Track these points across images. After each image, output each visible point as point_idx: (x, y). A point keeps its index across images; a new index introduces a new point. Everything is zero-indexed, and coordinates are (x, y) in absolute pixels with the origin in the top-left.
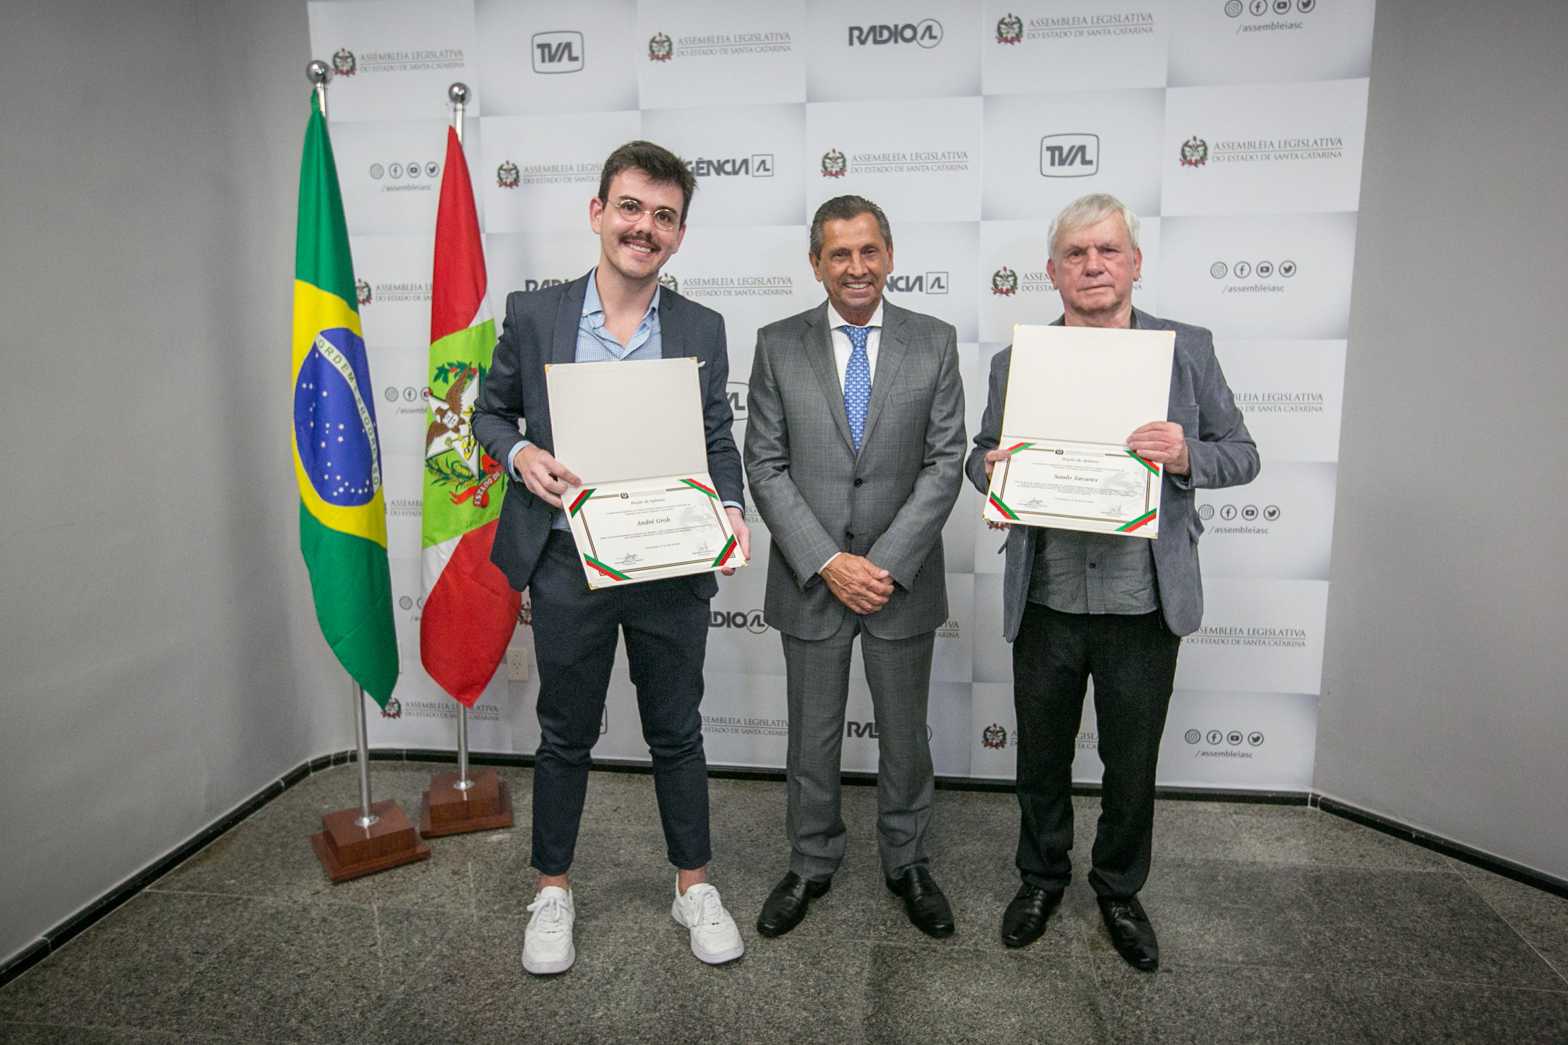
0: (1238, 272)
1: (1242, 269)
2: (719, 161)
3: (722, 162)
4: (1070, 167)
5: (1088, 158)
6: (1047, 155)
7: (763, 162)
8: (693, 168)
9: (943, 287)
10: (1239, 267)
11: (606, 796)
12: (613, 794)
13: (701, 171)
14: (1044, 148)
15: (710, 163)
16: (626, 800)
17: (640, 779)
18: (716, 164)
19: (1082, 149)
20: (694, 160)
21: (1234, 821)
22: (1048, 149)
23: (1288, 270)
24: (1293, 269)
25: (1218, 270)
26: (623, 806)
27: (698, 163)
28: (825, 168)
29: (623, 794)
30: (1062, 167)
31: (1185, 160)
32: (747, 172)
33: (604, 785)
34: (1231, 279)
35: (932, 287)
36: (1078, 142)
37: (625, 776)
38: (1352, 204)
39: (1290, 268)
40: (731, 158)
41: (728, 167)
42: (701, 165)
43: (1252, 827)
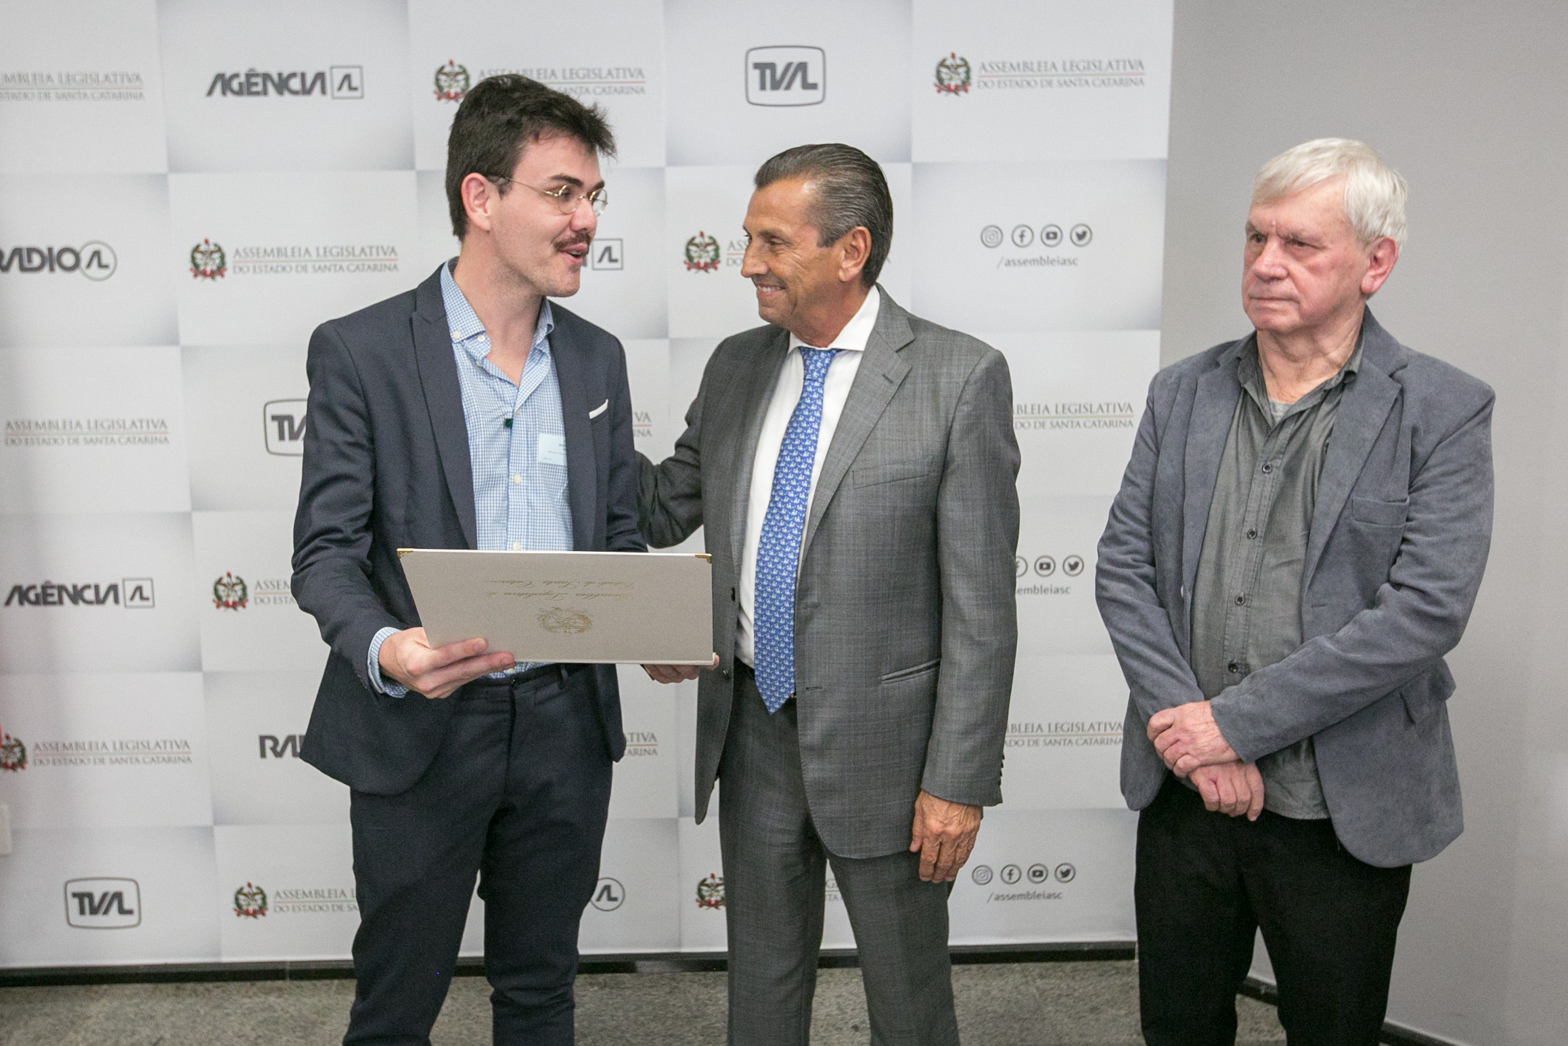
0: (1018, 240)
1: (1022, 235)
2: (280, 75)
3: (285, 75)
4: (787, 92)
5: (811, 80)
6: (755, 75)
7: (347, 77)
8: (241, 84)
9: (616, 261)
10: (1018, 232)
11: (141, 1022)
12: (151, 1017)
13: (254, 89)
14: (750, 66)
15: (266, 77)
16: (174, 1025)
17: (195, 991)
18: (276, 78)
19: (802, 67)
20: (243, 71)
21: (1038, 988)
22: (757, 66)
23: (1081, 236)
24: (1088, 235)
25: (991, 236)
26: (168, 1036)
27: (248, 76)
28: (440, 88)
29: (167, 1016)
30: (775, 93)
31: (942, 86)
32: (323, 91)
33: (137, 1005)
34: (1008, 249)
35: (600, 260)
36: (796, 57)
37: (169, 988)
38: (1159, 148)
39: (1084, 233)
40: (299, 70)
41: (295, 84)
42: (254, 80)
43: (1060, 996)
